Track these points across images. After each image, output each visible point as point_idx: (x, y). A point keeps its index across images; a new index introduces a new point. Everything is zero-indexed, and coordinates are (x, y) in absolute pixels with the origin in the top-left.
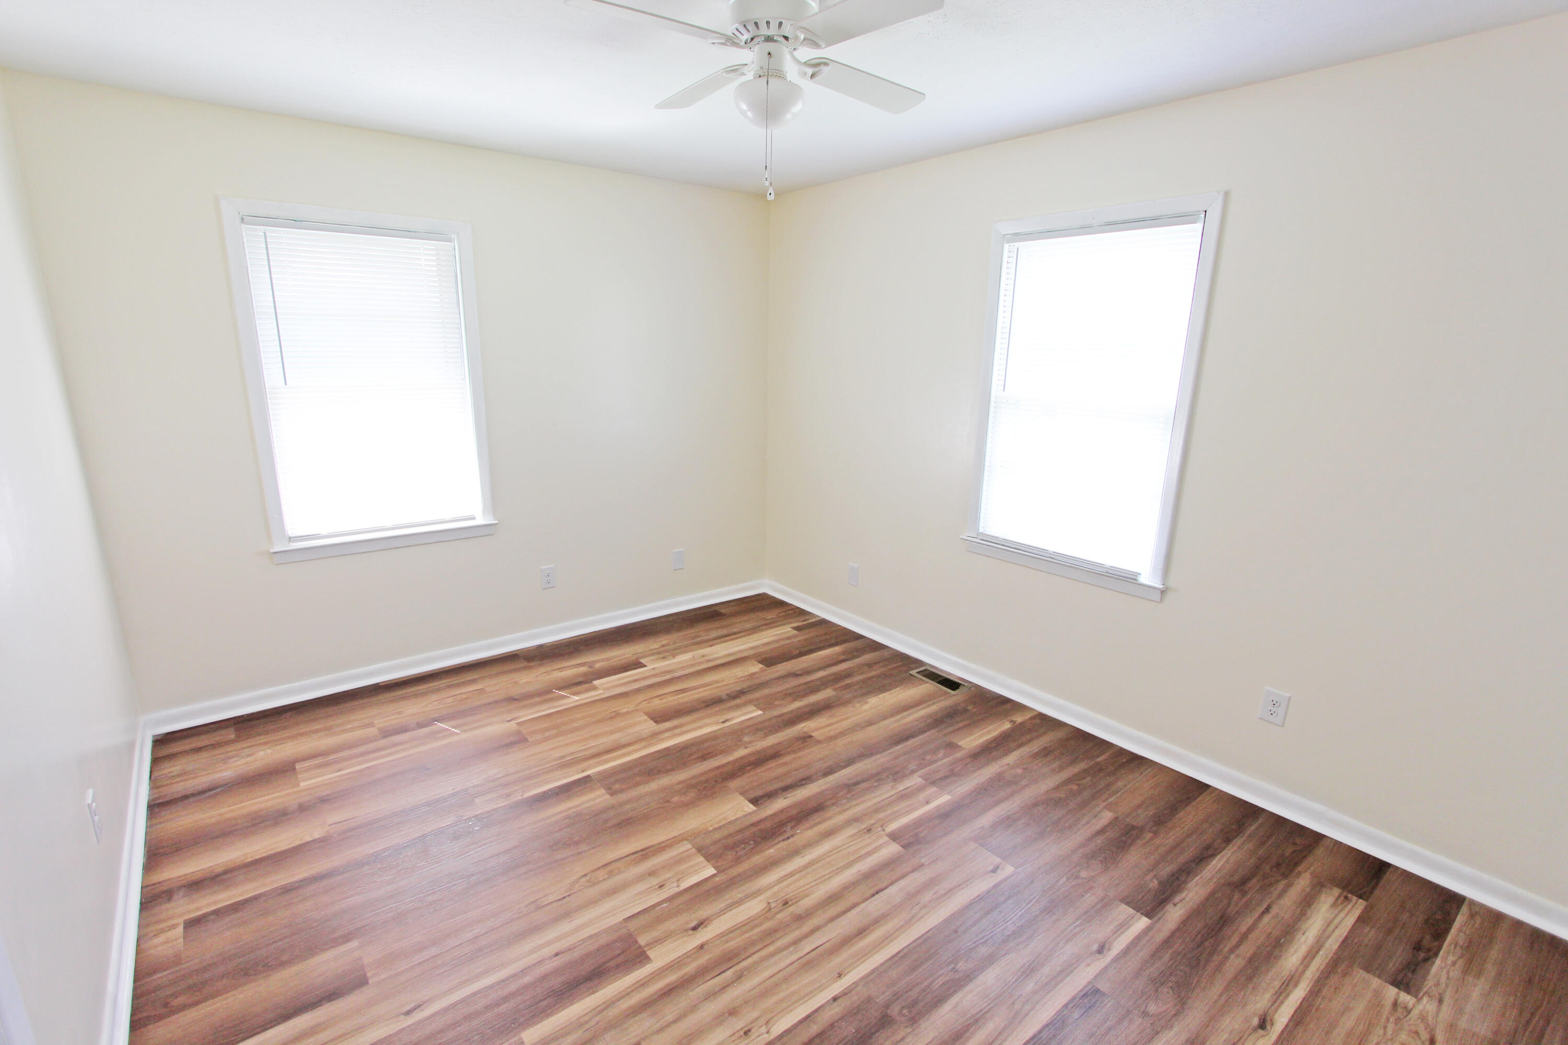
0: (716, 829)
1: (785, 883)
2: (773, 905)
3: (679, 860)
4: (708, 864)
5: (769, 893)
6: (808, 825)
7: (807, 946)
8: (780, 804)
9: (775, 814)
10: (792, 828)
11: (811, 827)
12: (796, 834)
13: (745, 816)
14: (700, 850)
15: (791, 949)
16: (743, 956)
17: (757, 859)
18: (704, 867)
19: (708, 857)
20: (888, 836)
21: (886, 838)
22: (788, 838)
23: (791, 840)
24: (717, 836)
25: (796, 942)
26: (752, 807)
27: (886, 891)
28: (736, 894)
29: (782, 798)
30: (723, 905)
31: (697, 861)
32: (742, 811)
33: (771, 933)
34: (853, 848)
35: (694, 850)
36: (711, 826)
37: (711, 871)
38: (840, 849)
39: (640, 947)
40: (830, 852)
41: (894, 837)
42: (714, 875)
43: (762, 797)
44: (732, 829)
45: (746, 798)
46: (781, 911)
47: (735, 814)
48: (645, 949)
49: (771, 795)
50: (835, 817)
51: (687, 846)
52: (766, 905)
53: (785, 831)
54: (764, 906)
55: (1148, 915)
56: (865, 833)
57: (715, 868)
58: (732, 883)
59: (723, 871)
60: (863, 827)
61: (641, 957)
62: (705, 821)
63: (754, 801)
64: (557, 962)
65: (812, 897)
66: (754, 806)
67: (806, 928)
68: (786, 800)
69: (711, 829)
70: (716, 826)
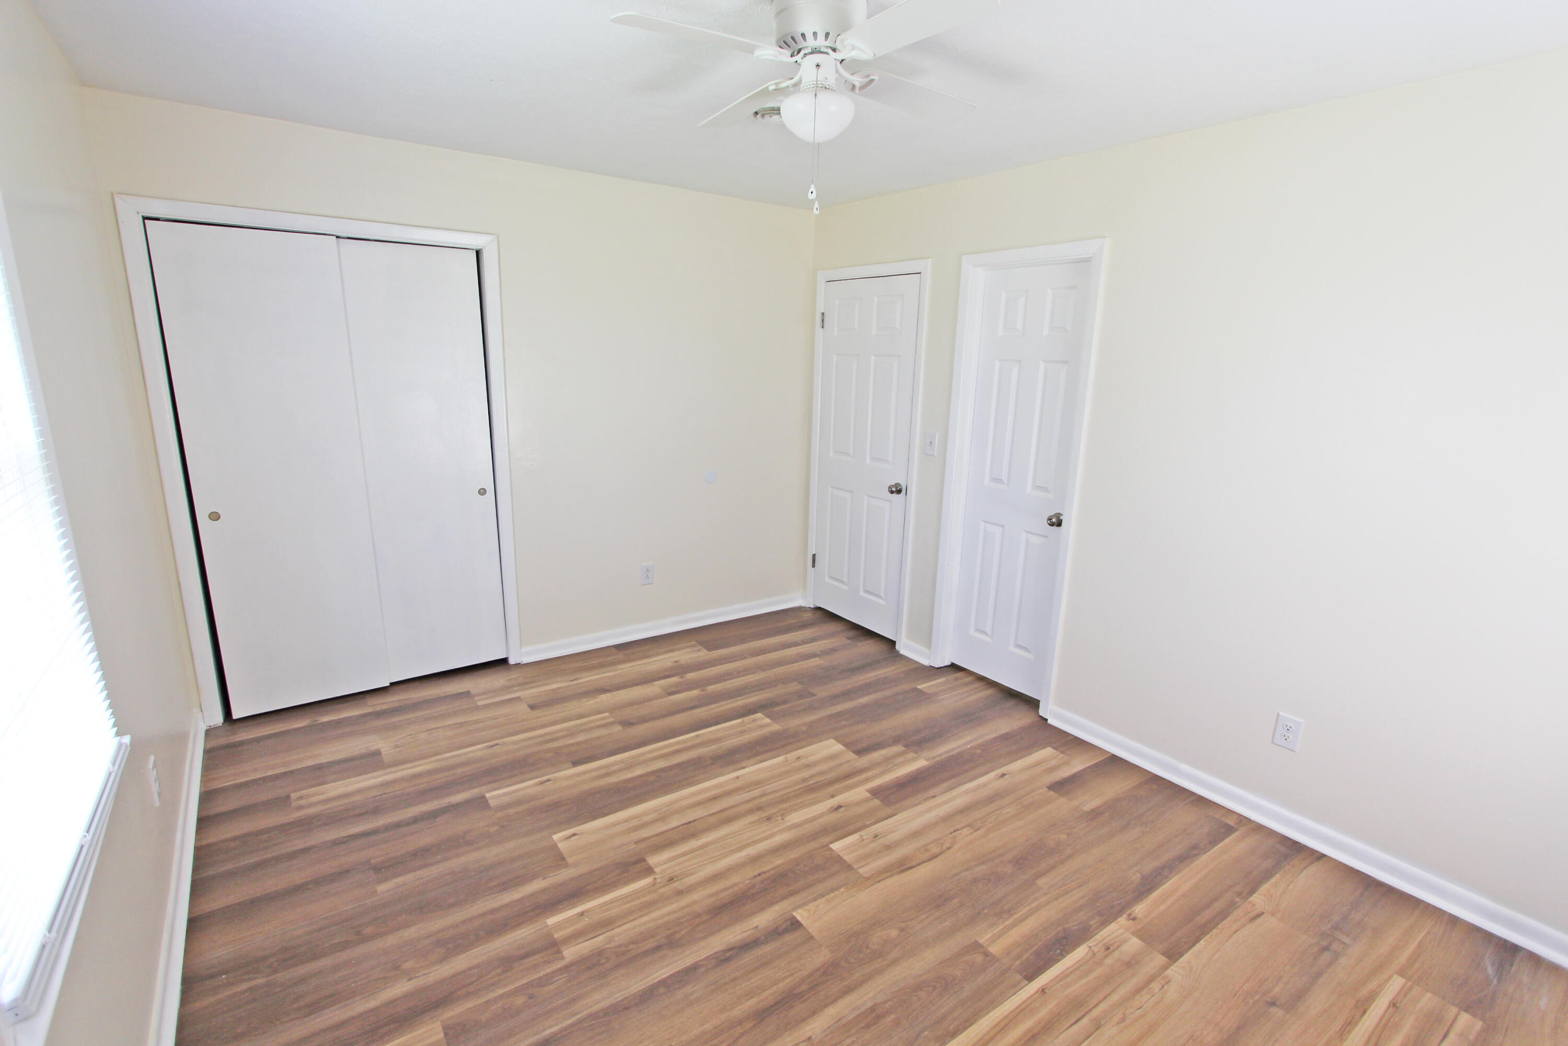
0: (836, 889)
1: (768, 833)
2: (780, 818)
3: (866, 857)
4: (839, 853)
5: (782, 827)
6: (736, 889)
7: (757, 792)
8: (764, 919)
9: (772, 904)
10: (754, 886)
11: (735, 885)
12: (751, 879)
13: (805, 904)
14: (849, 867)
15: (768, 792)
16: (801, 790)
17: (793, 855)
18: (843, 850)
19: (838, 860)
20: (655, 872)
21: (656, 870)
22: (759, 875)
23: (756, 873)
24: (833, 882)
25: (764, 795)
26: (799, 915)
27: (682, 823)
28: (808, 828)
29: (760, 927)
30: (821, 820)
31: (852, 855)
32: (809, 911)
33: (782, 801)
34: (695, 861)
35: (856, 867)
36: (843, 893)
37: (836, 846)
38: (708, 861)
39: (877, 798)
40: (719, 859)
41: (649, 871)
42: (831, 843)
43: (786, 931)
44: (820, 888)
45: (805, 929)
46: (774, 814)
47: (817, 906)
48: (872, 797)
49: (775, 933)
50: (701, 898)
51: (865, 871)
52: (785, 819)
53: (762, 882)
54: (787, 818)
55: (484, 797)
56: (676, 877)
57: (831, 849)
58: (814, 836)
59: (823, 846)
60: (676, 884)
61: (875, 792)
62: (851, 899)
63: (795, 925)
64: (932, 792)
65: (747, 822)
66: (794, 917)
67: (756, 802)
68: (756, 925)
69: (842, 890)
70: (836, 892)
